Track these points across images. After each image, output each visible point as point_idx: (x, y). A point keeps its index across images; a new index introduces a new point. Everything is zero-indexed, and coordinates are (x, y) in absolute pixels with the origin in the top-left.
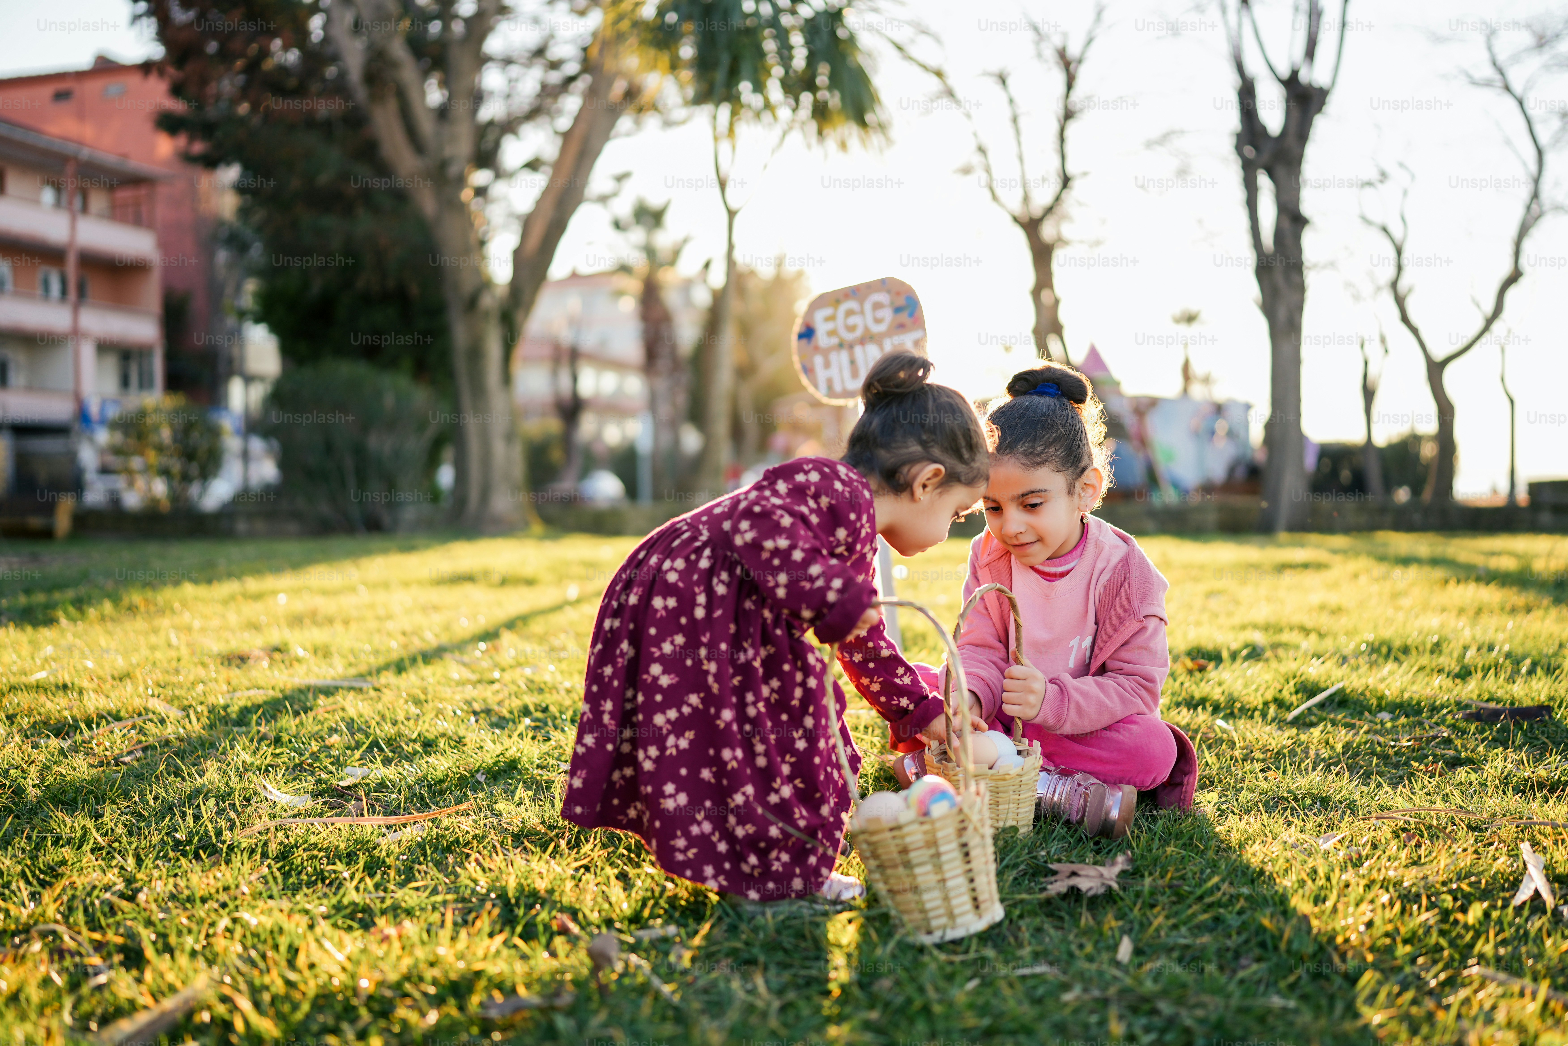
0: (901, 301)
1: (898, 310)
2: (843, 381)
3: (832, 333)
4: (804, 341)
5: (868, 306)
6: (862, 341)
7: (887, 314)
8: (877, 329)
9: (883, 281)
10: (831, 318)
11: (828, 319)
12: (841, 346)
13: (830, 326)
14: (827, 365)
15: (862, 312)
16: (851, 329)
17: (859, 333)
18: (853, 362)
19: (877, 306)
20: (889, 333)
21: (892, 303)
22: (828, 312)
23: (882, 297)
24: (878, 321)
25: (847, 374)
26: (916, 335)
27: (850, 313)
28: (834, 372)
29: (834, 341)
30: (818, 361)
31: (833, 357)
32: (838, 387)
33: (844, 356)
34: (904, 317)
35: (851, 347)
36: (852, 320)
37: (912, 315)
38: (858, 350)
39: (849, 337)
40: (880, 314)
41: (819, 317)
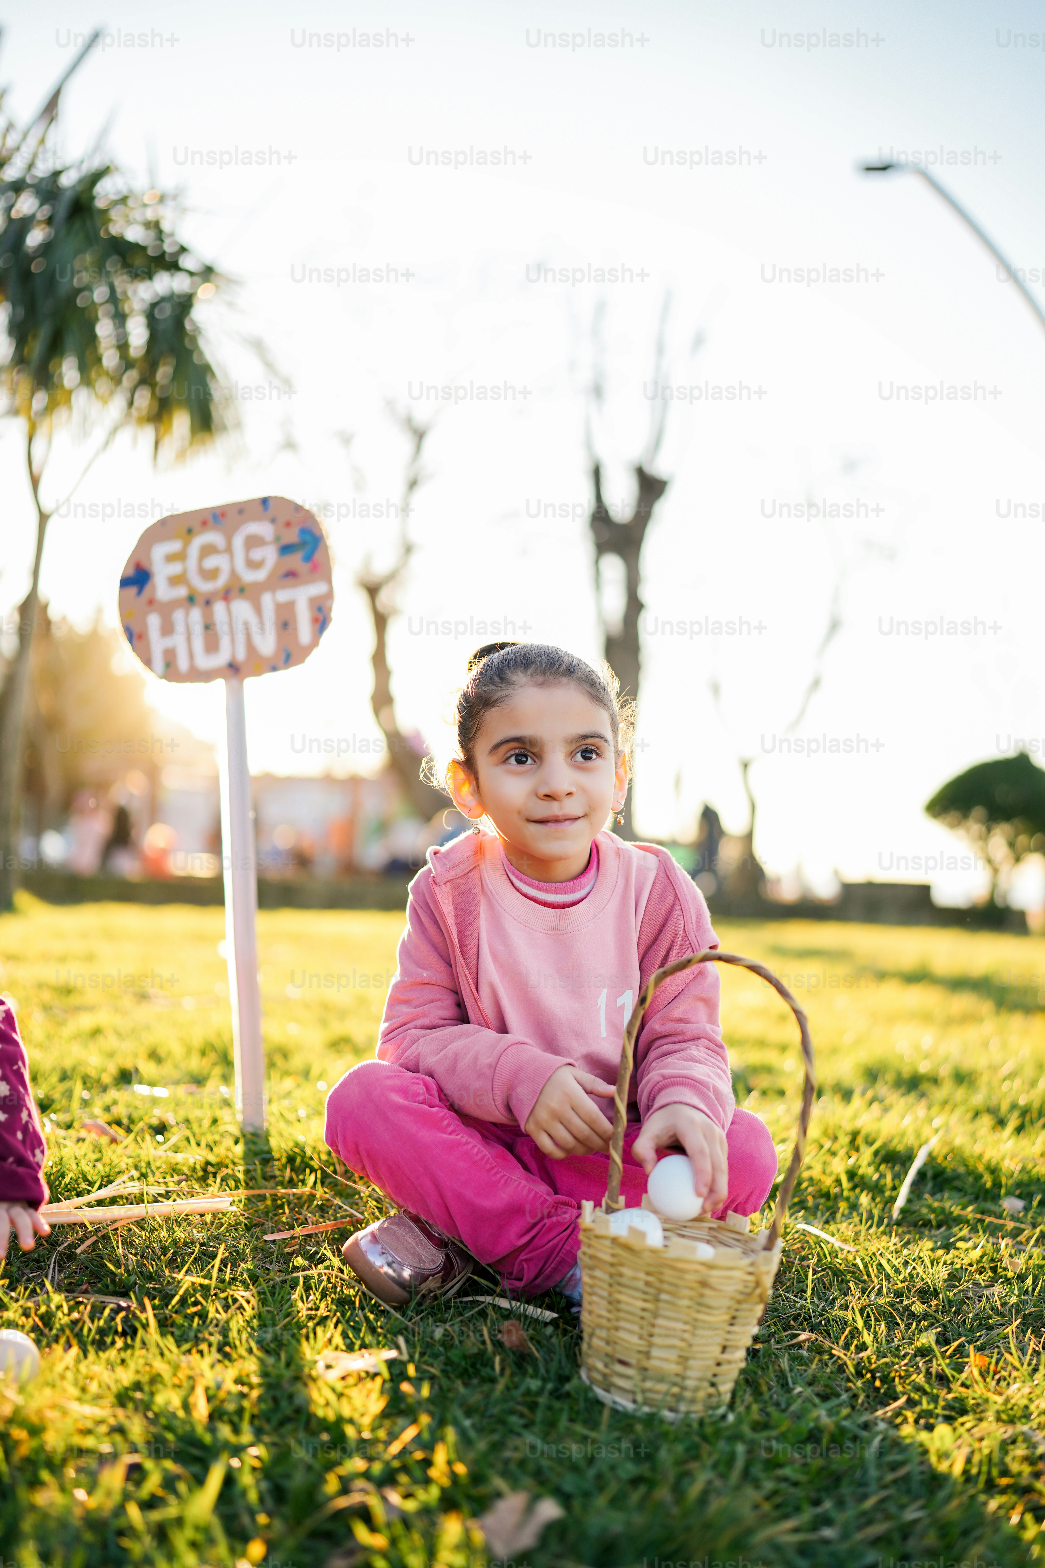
0: (292, 536)
1: (286, 549)
2: (191, 656)
3: (175, 581)
4: (132, 591)
5: (238, 542)
6: (226, 595)
7: (269, 555)
8: (249, 577)
9: (265, 501)
10: (180, 556)
11: (170, 558)
12: (191, 599)
13: (176, 568)
14: (167, 629)
15: (229, 549)
16: (211, 575)
17: (221, 582)
18: (209, 627)
19: (253, 542)
20: (270, 585)
21: (277, 539)
22: (174, 546)
23: (263, 529)
24: (253, 565)
25: (198, 644)
26: (317, 589)
27: (208, 550)
28: (178, 641)
29: (182, 592)
30: (154, 621)
31: (178, 616)
32: (183, 664)
33: (196, 615)
34: (295, 561)
35: (208, 603)
36: (210, 563)
37: (308, 558)
38: (219, 608)
39: (204, 587)
40: (257, 554)
41: (159, 552)
